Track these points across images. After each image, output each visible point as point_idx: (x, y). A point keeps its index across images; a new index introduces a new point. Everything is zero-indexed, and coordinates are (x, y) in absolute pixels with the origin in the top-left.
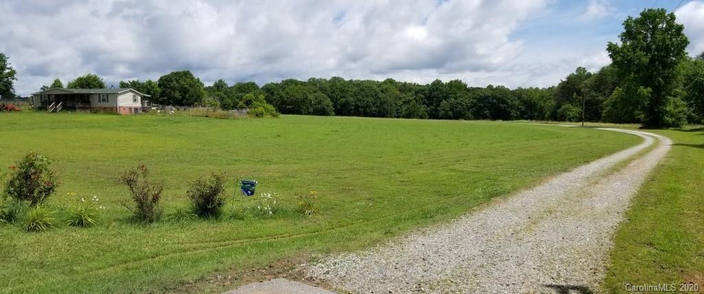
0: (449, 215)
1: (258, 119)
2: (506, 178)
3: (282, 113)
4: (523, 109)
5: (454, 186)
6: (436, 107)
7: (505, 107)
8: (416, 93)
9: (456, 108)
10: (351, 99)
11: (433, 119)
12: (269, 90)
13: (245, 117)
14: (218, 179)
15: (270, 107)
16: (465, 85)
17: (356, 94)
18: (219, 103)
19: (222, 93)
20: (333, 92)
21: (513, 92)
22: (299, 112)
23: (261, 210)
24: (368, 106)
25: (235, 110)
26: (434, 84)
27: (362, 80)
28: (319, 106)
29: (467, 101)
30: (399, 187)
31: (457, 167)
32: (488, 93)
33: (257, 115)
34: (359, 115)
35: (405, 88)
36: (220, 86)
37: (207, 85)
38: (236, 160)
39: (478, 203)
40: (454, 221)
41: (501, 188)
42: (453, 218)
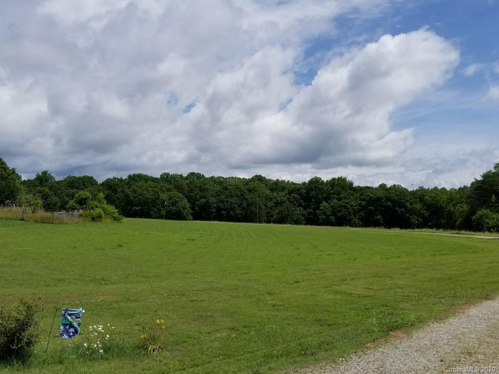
0: (335, 352)
1: (94, 224)
2: (408, 305)
3: (126, 217)
4: (427, 214)
5: (341, 313)
6: (314, 210)
7: (402, 212)
8: (290, 193)
9: (340, 211)
10: (213, 200)
11: (311, 224)
12: (111, 186)
13: (76, 220)
15: (111, 209)
16: (351, 184)
17: (218, 194)
18: (40, 202)
19: (47, 190)
20: (191, 191)
21: (413, 193)
22: (148, 215)
23: (88, 349)
24: (232, 209)
25: (63, 212)
26: (311, 181)
27: (225, 176)
28: (174, 208)
29: (353, 203)
30: (269, 312)
31: (343, 288)
32: (381, 194)
33: (93, 219)
34: (220, 218)
35: (277, 186)
36: (43, 179)
39: (372, 338)
40: (342, 361)
41: (402, 319)
42: (340, 357)
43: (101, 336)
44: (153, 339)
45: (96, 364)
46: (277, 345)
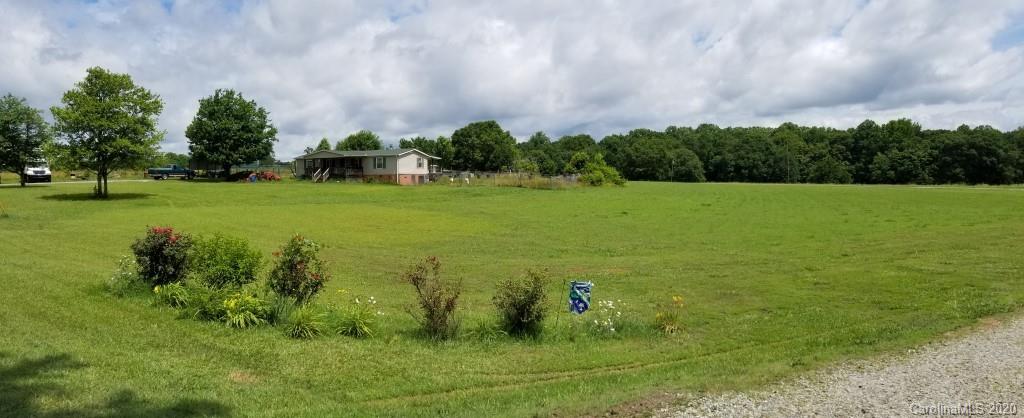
0: (902, 342)
1: (595, 188)
2: (1003, 285)
3: (629, 180)
5: (908, 293)
6: (865, 164)
7: (992, 162)
8: (832, 143)
10: (730, 156)
11: (862, 183)
12: (610, 145)
13: (575, 185)
14: (537, 279)
15: (612, 171)
16: (918, 128)
17: (737, 148)
18: (536, 166)
19: (542, 153)
20: (703, 147)
21: (1009, 136)
22: (654, 178)
23: (599, 327)
24: (755, 166)
25: (560, 177)
26: (861, 127)
27: (744, 127)
28: (684, 168)
29: (921, 153)
30: (811, 292)
31: (910, 262)
32: (961, 139)
33: (592, 183)
34: (742, 179)
35: (814, 135)
36: (538, 141)
37: (520, 140)
38: (562, 252)
39: (953, 326)
40: (912, 353)
41: (996, 302)
42: (909, 348)
43: (612, 312)
45: (608, 343)
46: (823, 332)
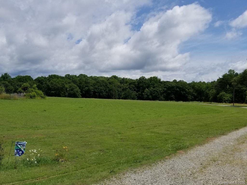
0: (151, 161)
1: (32, 100)
2: (186, 138)
3: (48, 96)
4: (196, 94)
5: (154, 142)
6: (141, 92)
7: (184, 93)
8: (130, 84)
9: (154, 93)
10: (91, 88)
11: (140, 100)
12: (40, 81)
13: (22, 98)
15: (40, 92)
16: (160, 80)
17: (94, 85)
18: (4, 89)
19: (7, 83)
20: (81, 83)
21: (189, 84)
22: (59, 96)
23: (29, 161)
24: (102, 92)
25: (15, 94)
26: (140, 79)
27: (97, 76)
28: (72, 92)
29: (160, 89)
30: (119, 142)
31: (155, 130)
32: (174, 85)
33: (31, 97)
34: (95, 97)
35: (124, 81)
39: (169, 154)
40: (154, 165)
41: (183, 145)
42: (153, 163)
43: (36, 155)
44: (62, 156)
45: (33, 168)
46: (123, 158)
